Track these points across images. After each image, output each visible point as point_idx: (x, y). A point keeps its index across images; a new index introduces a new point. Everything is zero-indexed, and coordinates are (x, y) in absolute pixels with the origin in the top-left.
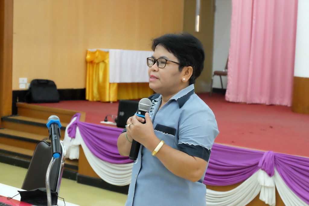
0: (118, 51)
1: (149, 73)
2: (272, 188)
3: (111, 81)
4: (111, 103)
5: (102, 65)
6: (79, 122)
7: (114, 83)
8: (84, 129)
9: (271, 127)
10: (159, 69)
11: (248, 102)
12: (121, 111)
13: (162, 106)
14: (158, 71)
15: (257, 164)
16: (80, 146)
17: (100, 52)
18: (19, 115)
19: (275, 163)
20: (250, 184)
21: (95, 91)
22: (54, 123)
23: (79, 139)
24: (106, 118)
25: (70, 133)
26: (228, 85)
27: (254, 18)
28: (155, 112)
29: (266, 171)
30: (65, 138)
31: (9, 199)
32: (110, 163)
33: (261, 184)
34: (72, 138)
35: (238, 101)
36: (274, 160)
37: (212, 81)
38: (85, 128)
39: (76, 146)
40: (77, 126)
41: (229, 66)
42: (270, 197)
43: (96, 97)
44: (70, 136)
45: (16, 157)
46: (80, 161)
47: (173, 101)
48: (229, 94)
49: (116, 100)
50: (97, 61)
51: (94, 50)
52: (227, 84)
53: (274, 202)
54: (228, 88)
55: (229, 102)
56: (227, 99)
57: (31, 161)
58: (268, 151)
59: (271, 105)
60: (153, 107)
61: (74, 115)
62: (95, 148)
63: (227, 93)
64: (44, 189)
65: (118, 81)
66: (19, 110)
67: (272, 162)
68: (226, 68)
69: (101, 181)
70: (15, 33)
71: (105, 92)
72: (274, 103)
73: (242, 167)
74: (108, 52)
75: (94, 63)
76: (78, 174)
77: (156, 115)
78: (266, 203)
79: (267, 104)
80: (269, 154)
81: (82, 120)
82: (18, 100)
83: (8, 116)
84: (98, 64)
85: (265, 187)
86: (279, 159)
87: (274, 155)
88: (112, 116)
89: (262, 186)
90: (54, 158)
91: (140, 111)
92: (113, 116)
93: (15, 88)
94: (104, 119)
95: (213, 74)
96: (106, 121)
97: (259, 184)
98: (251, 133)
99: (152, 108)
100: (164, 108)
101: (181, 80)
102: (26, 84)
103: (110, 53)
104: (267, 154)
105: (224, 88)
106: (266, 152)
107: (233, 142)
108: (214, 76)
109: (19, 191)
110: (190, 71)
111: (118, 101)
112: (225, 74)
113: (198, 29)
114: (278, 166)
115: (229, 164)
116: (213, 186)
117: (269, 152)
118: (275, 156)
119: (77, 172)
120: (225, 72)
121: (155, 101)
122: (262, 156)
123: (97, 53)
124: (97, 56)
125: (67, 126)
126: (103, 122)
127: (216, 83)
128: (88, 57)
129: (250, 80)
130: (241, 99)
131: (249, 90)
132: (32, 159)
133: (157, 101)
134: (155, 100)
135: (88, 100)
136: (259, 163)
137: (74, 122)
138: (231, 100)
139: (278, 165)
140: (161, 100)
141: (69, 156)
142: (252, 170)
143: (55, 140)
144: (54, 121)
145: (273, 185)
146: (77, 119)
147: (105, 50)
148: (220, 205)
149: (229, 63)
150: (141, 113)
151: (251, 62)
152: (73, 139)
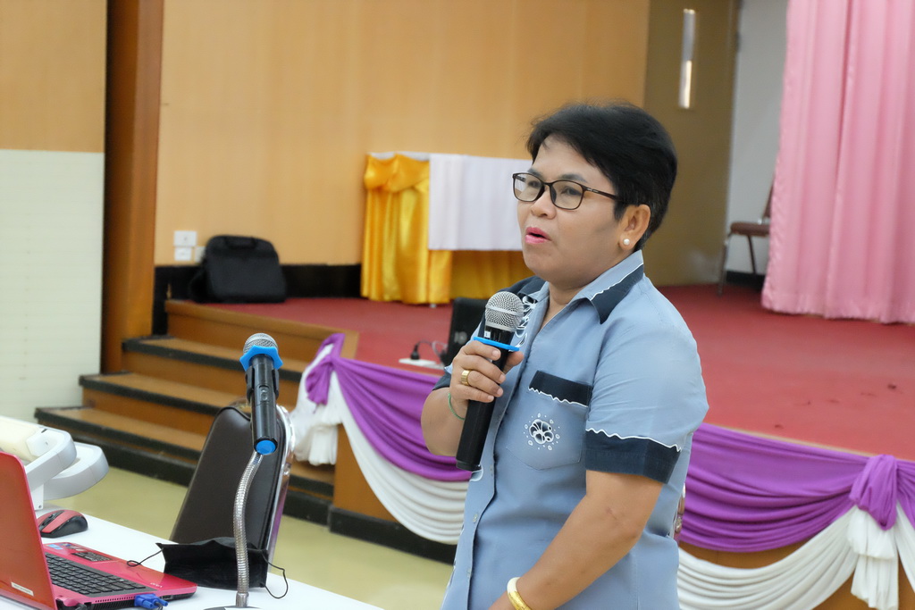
0: (455, 159)
1: (523, 222)
2: (888, 561)
3: (434, 245)
4: (433, 306)
5: (408, 200)
6: (338, 359)
7: (441, 252)
8: (352, 380)
9: (893, 387)
10: (559, 211)
11: (827, 315)
12: (460, 330)
13: (551, 316)
14: (555, 216)
15: (847, 491)
16: (340, 428)
17: (405, 161)
18: (173, 337)
19: (899, 490)
20: (824, 550)
21: (389, 271)
22: (261, 356)
23: (338, 408)
24: (416, 349)
25: (313, 391)
26: (770, 264)
27: (851, 69)
28: (531, 333)
29: (873, 514)
30: (299, 404)
31: (133, 565)
32: (422, 479)
33: (855, 550)
34: (318, 404)
35: (798, 310)
36: (895, 482)
37: (725, 250)
38: (355, 376)
39: (329, 427)
40: (334, 369)
41: (774, 209)
42: (882, 589)
43: (391, 290)
44: (312, 398)
45: (162, 453)
46: (338, 471)
47: (584, 302)
48: (772, 288)
49: (446, 300)
50: (393, 187)
51: (388, 155)
52: (767, 260)
53: (894, 601)
54: (769, 270)
55: (771, 312)
56: (766, 304)
57: (196, 466)
58: (879, 456)
59: (896, 325)
60: (526, 317)
61: (327, 341)
62: (381, 433)
63: (767, 285)
64: (230, 542)
65: (452, 245)
66: (172, 321)
67: (889, 487)
68: (767, 213)
69: (397, 528)
70: (167, 104)
71: (414, 277)
72: (903, 319)
73: (803, 500)
74: (426, 162)
75: (388, 192)
76: (332, 507)
77: (534, 343)
78: (871, 605)
79: (884, 319)
80: (881, 463)
81: (349, 353)
82: (169, 294)
83: (142, 338)
84: (397, 194)
85: (867, 558)
86: (910, 478)
87: (896, 467)
88: (434, 344)
89: (859, 556)
90: (259, 454)
91: (489, 329)
92: (437, 345)
93: (161, 259)
94: (411, 351)
95: (728, 230)
96: (415, 357)
97: (850, 548)
98: (833, 401)
99: (522, 322)
100: (556, 322)
101: (619, 244)
102: (193, 248)
103: (432, 164)
104: (877, 464)
105: (759, 271)
106: (873, 457)
107: (778, 428)
108: (729, 235)
109: (159, 545)
110: (640, 218)
111: (452, 301)
112: (763, 232)
113: (686, 100)
114: (907, 498)
115: (765, 490)
116: (718, 552)
117: (881, 459)
118: (898, 470)
119: (331, 502)
120: (762, 225)
121: (531, 300)
122: (861, 470)
123: (396, 164)
124: (395, 171)
125: (304, 370)
126: (408, 361)
127: (738, 257)
128: (371, 174)
129: (834, 251)
130: (807, 305)
131: (831, 277)
132: (200, 460)
133: (536, 302)
134: (531, 295)
135: (366, 299)
136: (853, 489)
137: (324, 359)
138: (777, 307)
139: (909, 496)
140: (547, 298)
141: (308, 454)
142: (832, 509)
143: (264, 403)
144: (262, 350)
145: (893, 555)
146: (333, 350)
147: (419, 155)
148: (737, 608)
149: (774, 199)
150: (492, 336)
151: (839, 199)
152: (321, 407)
